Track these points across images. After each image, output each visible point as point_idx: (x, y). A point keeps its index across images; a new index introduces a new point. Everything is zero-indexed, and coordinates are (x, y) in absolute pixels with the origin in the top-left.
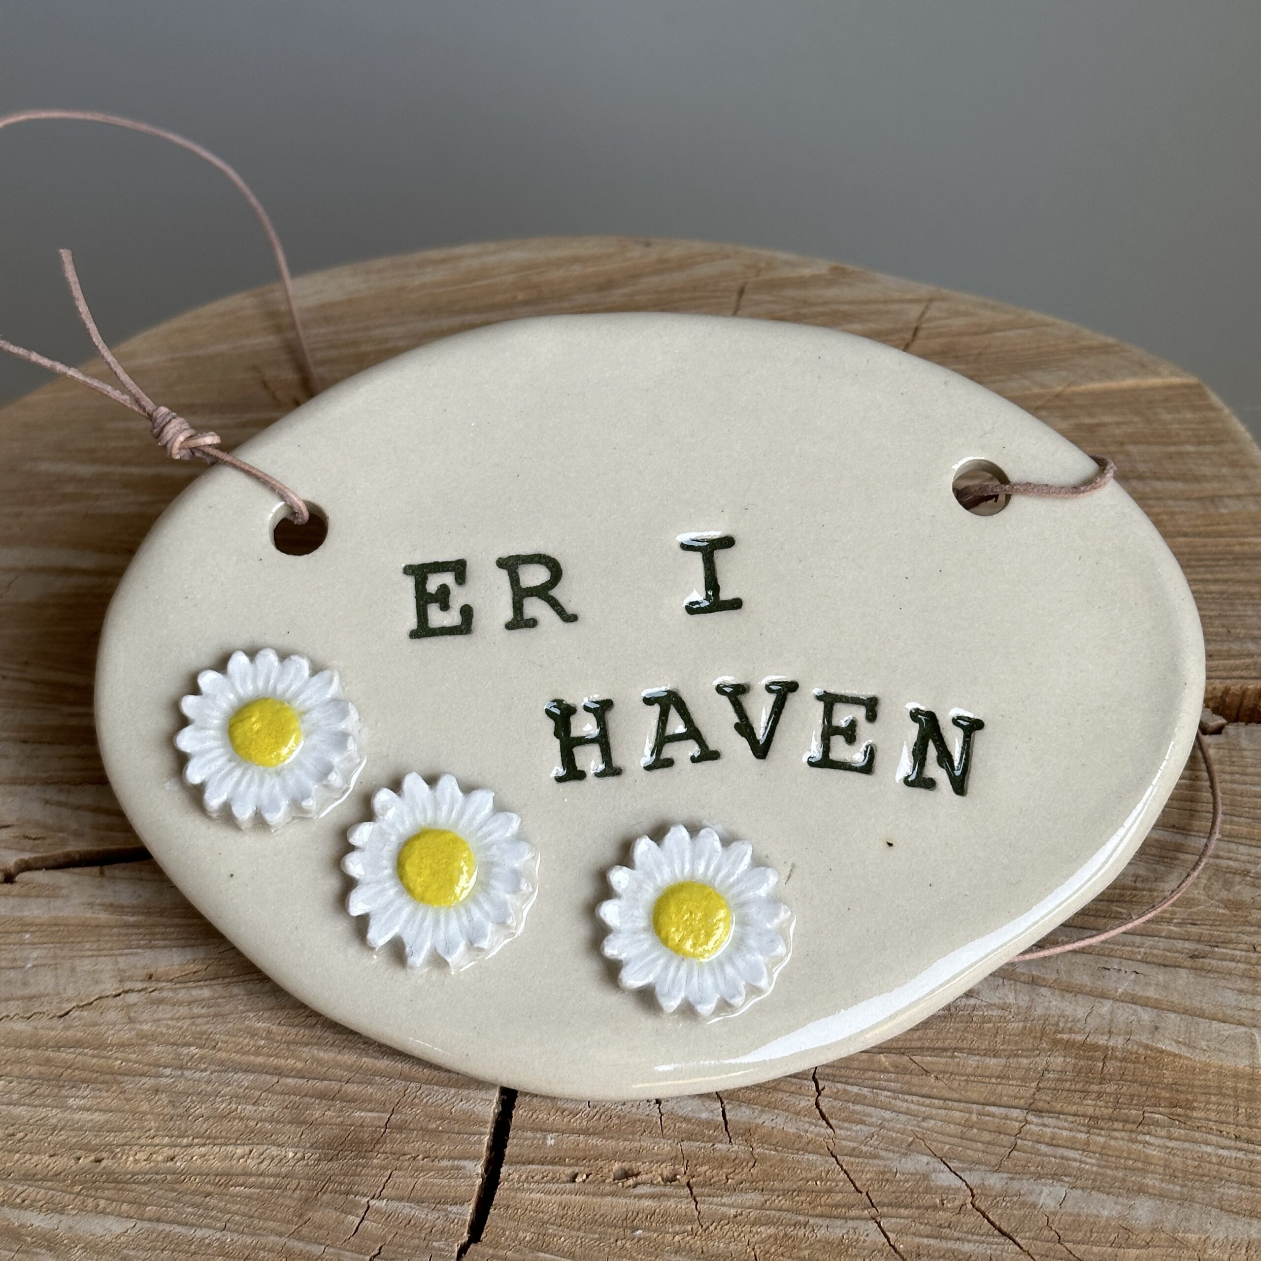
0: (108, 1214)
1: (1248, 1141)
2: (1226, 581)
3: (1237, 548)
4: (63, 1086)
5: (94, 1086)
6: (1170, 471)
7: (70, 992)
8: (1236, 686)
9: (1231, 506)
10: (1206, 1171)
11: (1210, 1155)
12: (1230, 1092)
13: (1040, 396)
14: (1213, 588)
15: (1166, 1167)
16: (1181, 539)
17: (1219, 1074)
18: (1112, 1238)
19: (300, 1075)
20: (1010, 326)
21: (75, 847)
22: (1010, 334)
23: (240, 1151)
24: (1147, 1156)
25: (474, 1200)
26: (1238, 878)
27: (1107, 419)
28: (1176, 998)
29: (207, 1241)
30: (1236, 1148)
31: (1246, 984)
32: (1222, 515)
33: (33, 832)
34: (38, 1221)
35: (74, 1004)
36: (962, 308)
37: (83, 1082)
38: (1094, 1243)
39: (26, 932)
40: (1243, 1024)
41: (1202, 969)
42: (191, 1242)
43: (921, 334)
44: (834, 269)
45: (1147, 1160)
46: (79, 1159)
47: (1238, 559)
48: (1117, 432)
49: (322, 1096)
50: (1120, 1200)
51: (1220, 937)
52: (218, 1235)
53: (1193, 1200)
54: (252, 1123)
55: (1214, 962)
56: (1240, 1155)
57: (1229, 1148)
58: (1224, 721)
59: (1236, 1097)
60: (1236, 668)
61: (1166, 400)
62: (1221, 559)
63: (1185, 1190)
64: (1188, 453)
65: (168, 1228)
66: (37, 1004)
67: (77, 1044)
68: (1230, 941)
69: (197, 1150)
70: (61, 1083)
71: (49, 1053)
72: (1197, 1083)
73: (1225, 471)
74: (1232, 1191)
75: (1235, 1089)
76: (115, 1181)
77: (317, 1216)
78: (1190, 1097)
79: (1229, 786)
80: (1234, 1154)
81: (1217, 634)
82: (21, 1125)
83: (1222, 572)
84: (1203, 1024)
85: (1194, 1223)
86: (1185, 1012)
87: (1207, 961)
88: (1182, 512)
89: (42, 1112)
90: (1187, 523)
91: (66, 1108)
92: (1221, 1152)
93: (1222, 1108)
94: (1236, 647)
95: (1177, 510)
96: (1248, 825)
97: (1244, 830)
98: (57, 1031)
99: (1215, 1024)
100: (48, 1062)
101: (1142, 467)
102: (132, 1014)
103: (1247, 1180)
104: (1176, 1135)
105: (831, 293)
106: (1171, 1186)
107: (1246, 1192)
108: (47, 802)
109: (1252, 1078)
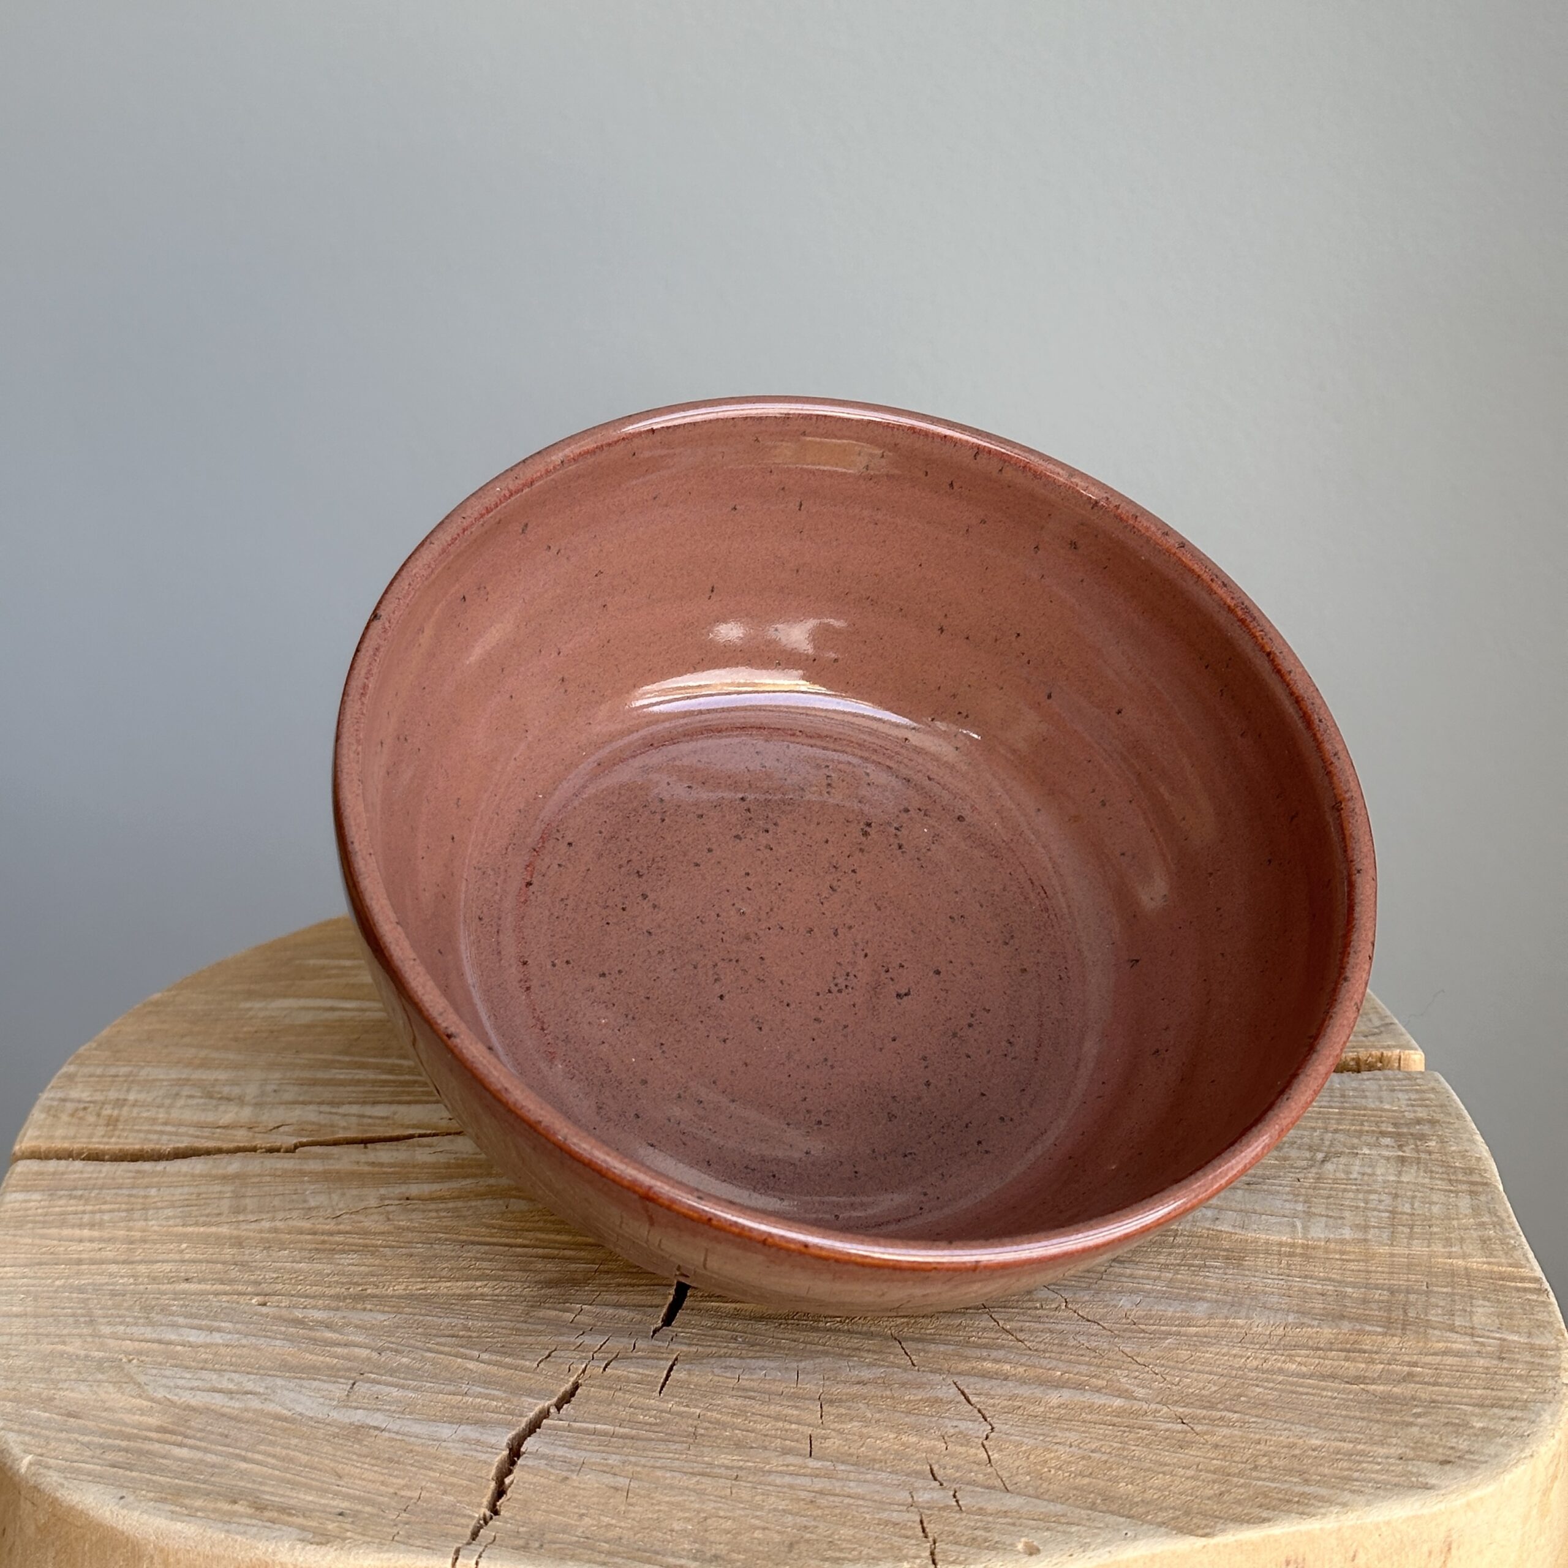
1: (1288, 1276)
7: (341, 1205)
10: (1254, 1290)
11: (1257, 1282)
12: (1275, 1252)
15: (1221, 1288)
17: (1267, 1243)
19: (525, 1246)
23: (478, 1284)
25: (666, 1307)
28: (1233, 1204)
31: (1290, 1197)
33: (309, 1128)
34: (318, 1315)
35: (345, 1212)
37: (351, 1251)
39: (306, 1176)
40: (1286, 1217)
41: (1256, 1190)
42: (440, 1324)
45: (1207, 1285)
46: (350, 1289)
49: (544, 1257)
50: (1184, 1304)
51: (1271, 1175)
53: (1241, 1304)
54: (488, 1272)
55: (1265, 1187)
56: (1282, 1282)
57: (1272, 1279)
59: (1280, 1255)
63: (1236, 1299)
65: (421, 1318)
66: (315, 1212)
67: (347, 1233)
68: (1280, 1177)
69: (444, 1284)
70: (334, 1252)
71: (324, 1237)
72: (1249, 1248)
74: (1274, 1300)
75: (1279, 1251)
76: (379, 1298)
77: (541, 1313)
78: (1243, 1255)
80: (1277, 1282)
82: (303, 1272)
84: (1255, 1216)
85: (1243, 1314)
86: (1241, 1211)
87: (1260, 1186)
89: (319, 1267)
91: (338, 1264)
92: (1266, 1281)
93: (1269, 1260)
98: (331, 1226)
99: (1264, 1217)
100: (324, 1242)
102: (391, 1217)
103: (1286, 1294)
104: (1231, 1272)
106: (1225, 1297)
107: (1285, 1300)
108: (321, 1112)
109: (1293, 1245)
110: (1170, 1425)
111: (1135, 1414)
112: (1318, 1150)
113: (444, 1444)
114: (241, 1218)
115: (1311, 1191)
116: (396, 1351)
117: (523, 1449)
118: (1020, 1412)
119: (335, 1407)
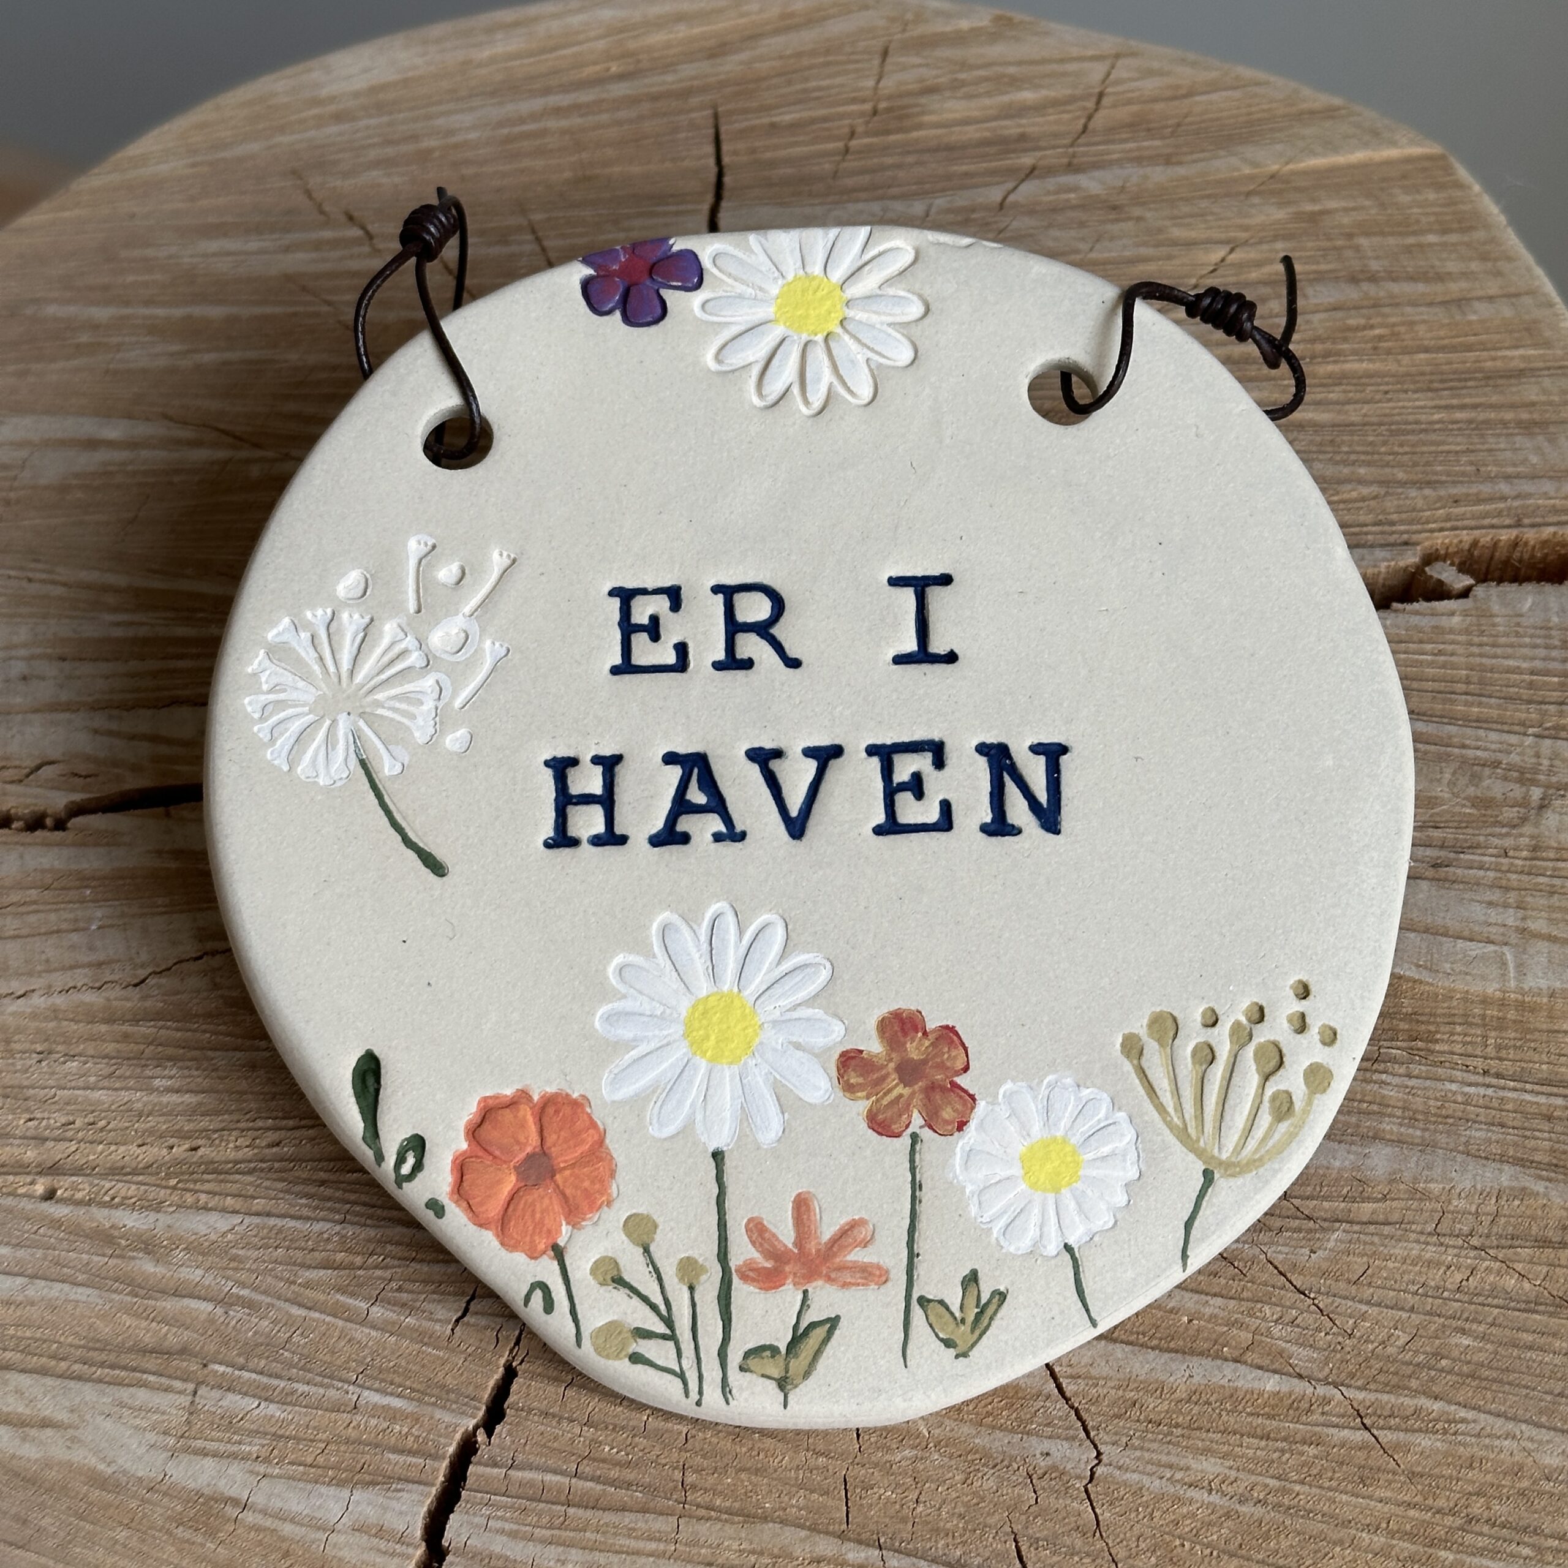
0: (211, 1209)
1: (1498, 1076)
2: (1475, 407)
3: (1489, 364)
4: (146, 1066)
5: (180, 1064)
6: (1410, 269)
7: (144, 955)
8: (1486, 538)
9: (1481, 311)
10: (1450, 1112)
11: (1455, 1093)
12: (1477, 1020)
13: (1251, 178)
14: (1459, 415)
15: (1404, 1109)
16: (1422, 356)
17: (1465, 1000)
18: (1345, 1191)
20: (1214, 87)
21: (133, 783)
22: (1214, 97)
24: (1383, 1097)
26: (1487, 771)
27: (1332, 204)
29: (326, 1236)
30: (1484, 1085)
31: (1496, 896)
32: (1470, 323)
33: (82, 769)
34: (131, 1221)
35: (150, 970)
36: (1156, 65)
37: (169, 1059)
38: (1325, 1198)
39: (86, 887)
40: (1492, 942)
41: (1446, 880)
42: (307, 1237)
43: (1106, 101)
44: (998, 19)
46: (172, 1148)
47: (1490, 378)
48: (1346, 220)
50: (1354, 1148)
51: (1466, 841)
52: (338, 1228)
53: (1435, 1145)
55: (1459, 871)
56: (1490, 1092)
57: (1476, 1085)
58: (1472, 581)
59: (1485, 1025)
60: (1486, 515)
61: (1404, 177)
62: (1470, 379)
63: (1427, 1134)
64: (1430, 245)
65: (280, 1222)
66: (108, 972)
68: (1478, 846)
70: (143, 1062)
71: (126, 1028)
72: (1439, 1011)
73: (1474, 266)
74: (1478, 1134)
75: (1483, 1017)
76: (215, 1172)
78: (1432, 1028)
79: (1478, 660)
80: (1482, 1091)
81: (1464, 474)
82: (102, 1111)
83: (1471, 396)
84: (1447, 943)
85: (1437, 1172)
87: (1451, 869)
88: (1424, 322)
90: (1429, 335)
91: (151, 1090)
92: (1467, 1089)
93: (1469, 1039)
94: (1486, 489)
95: (1417, 318)
96: (1499, 707)
97: (1494, 713)
98: (134, 1002)
99: (1460, 944)
100: (126, 1037)
101: (1375, 266)
102: (218, 980)
103: (1496, 1121)
104: (1416, 1072)
105: (997, 51)
106: (1411, 1131)
107: (1496, 1134)
108: (95, 732)
109: (1503, 1004)
110: (1346, 1433)
111: (1297, 1408)
112: (1534, 782)
113: (333, 1538)
115: (1524, 878)
116: (250, 1305)
117: (445, 1543)
118: (1135, 1413)
119: (173, 1452)
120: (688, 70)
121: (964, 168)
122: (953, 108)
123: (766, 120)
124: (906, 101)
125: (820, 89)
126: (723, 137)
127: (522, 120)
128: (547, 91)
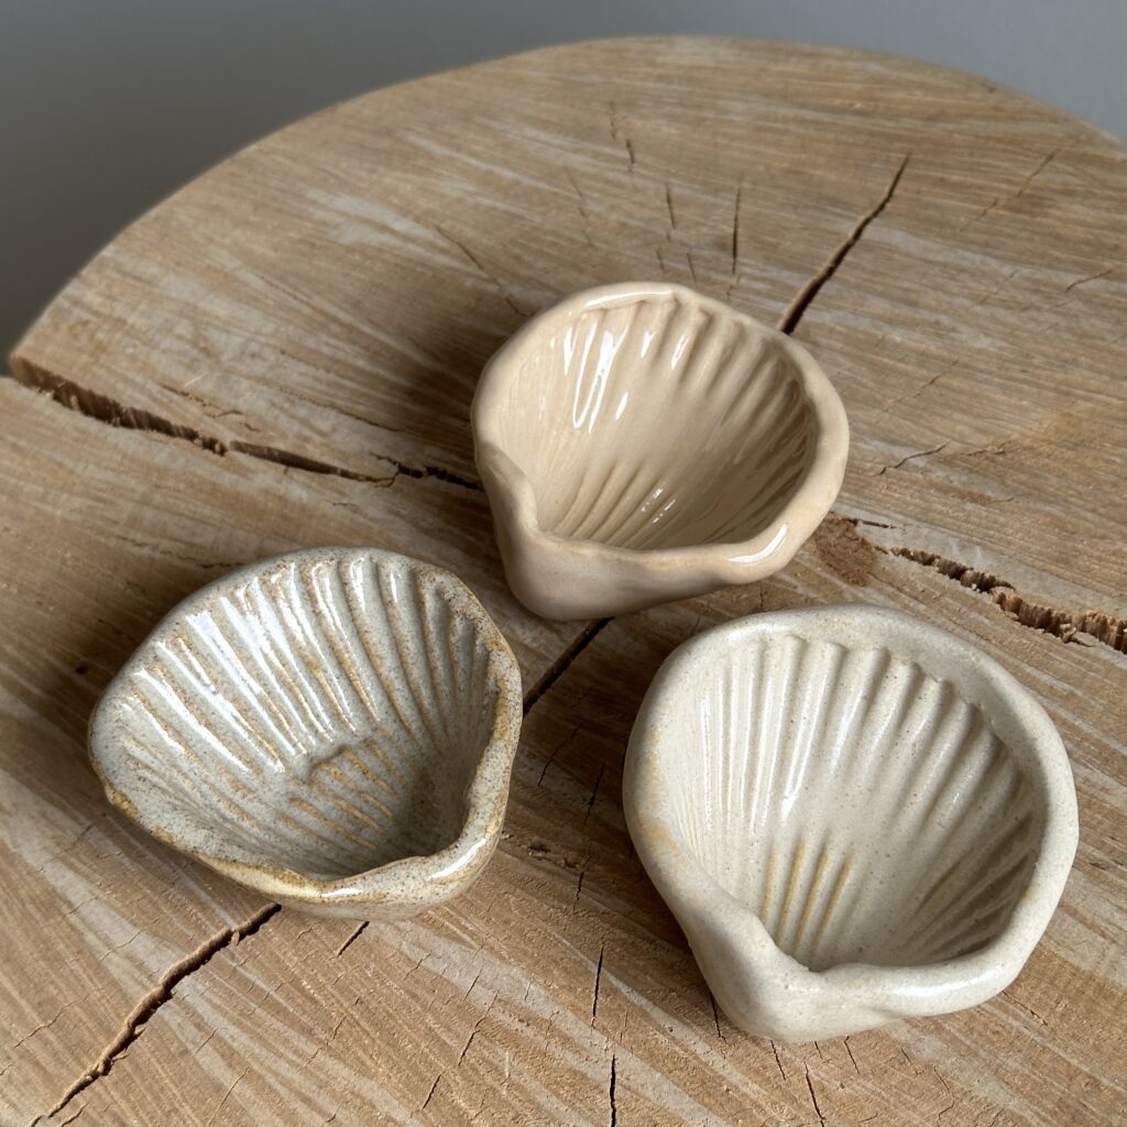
11: (1012, 1027)
17: (1061, 967)
30: (1038, 1032)
33: (253, 424)
40: (1104, 936)
41: (1096, 878)
50: (914, 1031)
55: (1111, 876)
57: (1032, 1029)
63: (973, 1046)
74: (1013, 1064)
80: (1033, 1035)
84: (1070, 922)
85: (965, 1075)
87: (1106, 873)
92: (1023, 1029)
99: (1080, 927)
103: (1032, 1060)
108: (273, 405)
113: (112, 956)
114: (131, 536)
117: (173, 992)
119: (56, 858)
120: (907, 123)
121: (1058, 254)
122: (1078, 210)
123: (939, 175)
124: (1047, 194)
125: (989, 165)
126: (903, 175)
127: (776, 120)
128: (803, 106)
